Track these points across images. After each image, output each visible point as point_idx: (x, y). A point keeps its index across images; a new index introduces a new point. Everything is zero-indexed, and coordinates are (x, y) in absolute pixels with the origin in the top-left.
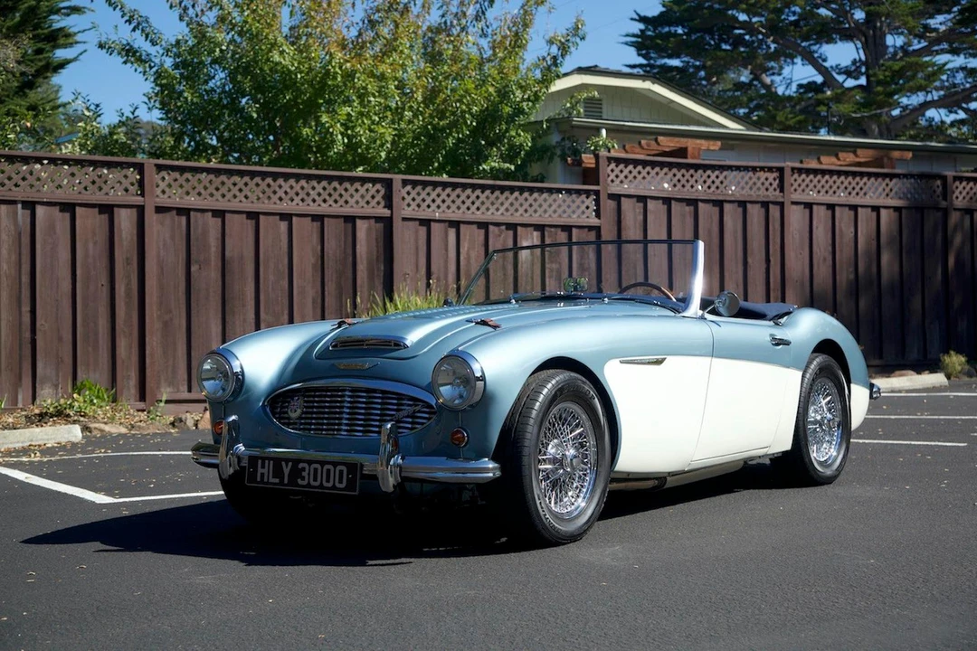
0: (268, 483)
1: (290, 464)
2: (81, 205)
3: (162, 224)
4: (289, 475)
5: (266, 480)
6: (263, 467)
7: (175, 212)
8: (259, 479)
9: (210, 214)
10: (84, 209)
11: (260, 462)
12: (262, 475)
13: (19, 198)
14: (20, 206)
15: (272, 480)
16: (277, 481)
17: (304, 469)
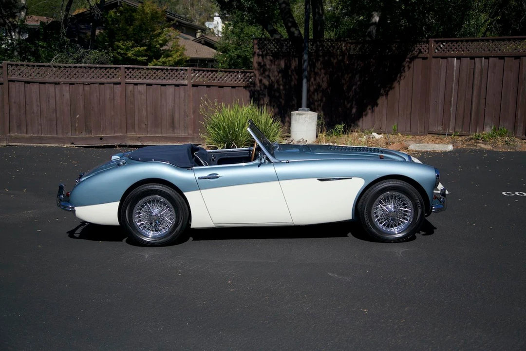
13: (483, 56)
14: (483, 58)
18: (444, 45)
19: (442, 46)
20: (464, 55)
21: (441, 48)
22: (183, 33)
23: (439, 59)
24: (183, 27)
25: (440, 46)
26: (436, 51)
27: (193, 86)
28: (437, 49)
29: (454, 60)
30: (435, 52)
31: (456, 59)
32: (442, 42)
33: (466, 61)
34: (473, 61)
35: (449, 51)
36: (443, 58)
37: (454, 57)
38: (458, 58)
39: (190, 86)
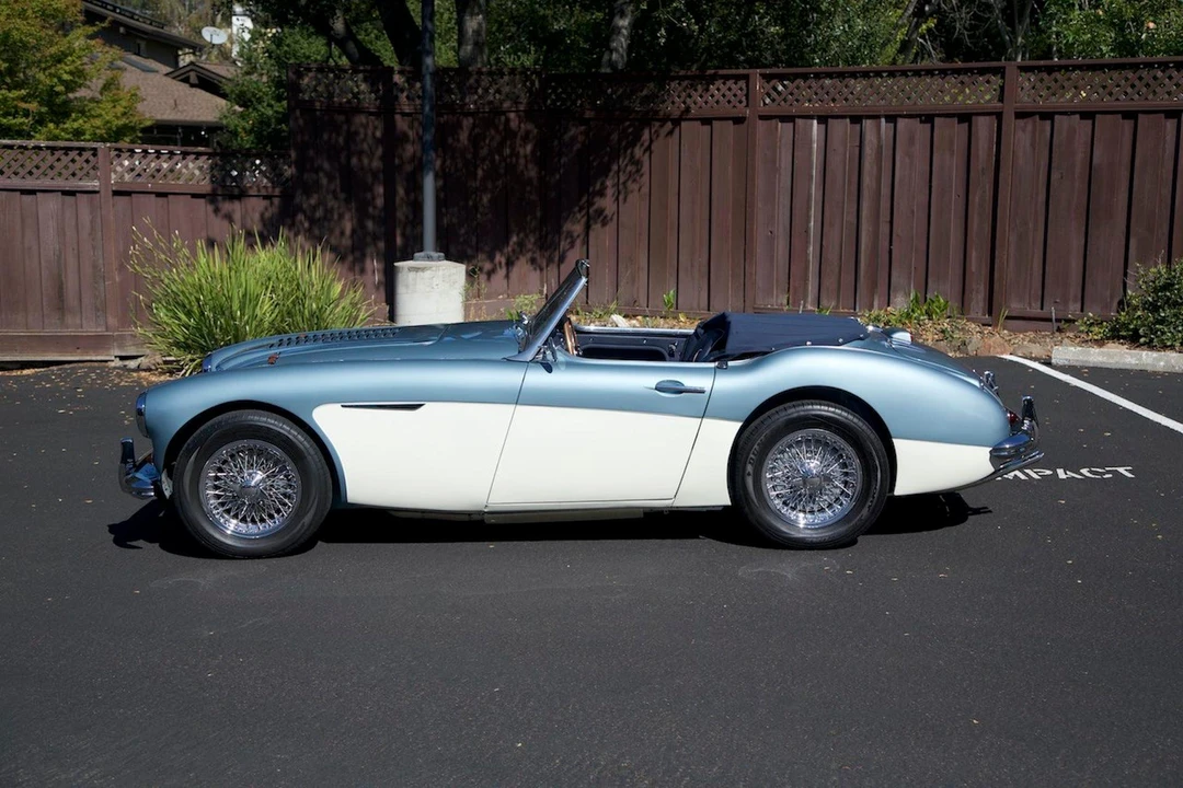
2: (939, 115)
3: (1024, 131)
7: (1038, 117)
9: (1078, 116)
10: (942, 119)
13: (882, 113)
14: (883, 120)
18: (784, 86)
19: (780, 88)
20: (836, 111)
21: (779, 93)
22: (138, 54)
23: (774, 121)
24: (138, 41)
25: (775, 89)
26: (768, 101)
27: (116, 193)
28: (769, 95)
29: (812, 125)
30: (765, 104)
31: (815, 122)
32: (781, 77)
33: (840, 128)
34: (858, 127)
35: (797, 101)
36: (785, 119)
37: (811, 117)
38: (823, 120)
39: (106, 195)
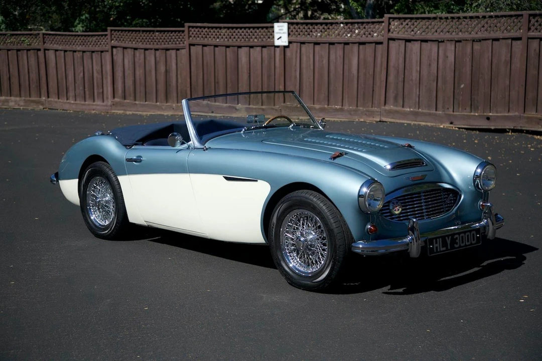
0: (440, 251)
1: (450, 237)
4: (450, 244)
5: (439, 250)
6: (436, 243)
8: (435, 251)
11: (434, 240)
12: (437, 247)
15: (442, 249)
16: (444, 249)
17: (457, 238)
